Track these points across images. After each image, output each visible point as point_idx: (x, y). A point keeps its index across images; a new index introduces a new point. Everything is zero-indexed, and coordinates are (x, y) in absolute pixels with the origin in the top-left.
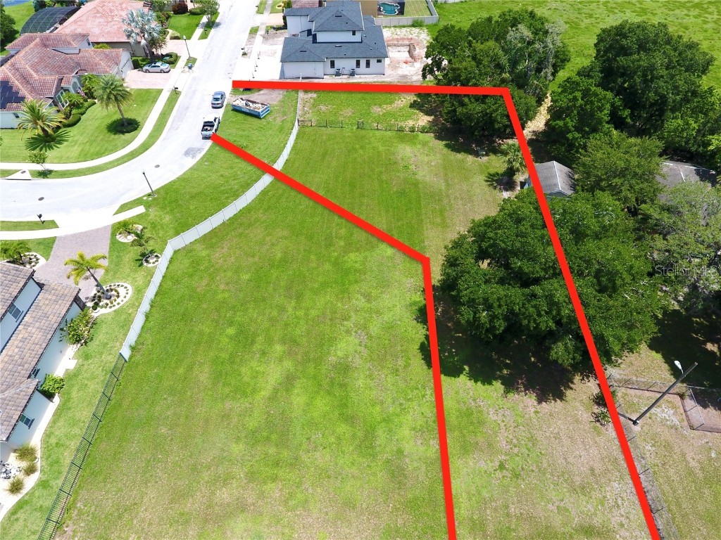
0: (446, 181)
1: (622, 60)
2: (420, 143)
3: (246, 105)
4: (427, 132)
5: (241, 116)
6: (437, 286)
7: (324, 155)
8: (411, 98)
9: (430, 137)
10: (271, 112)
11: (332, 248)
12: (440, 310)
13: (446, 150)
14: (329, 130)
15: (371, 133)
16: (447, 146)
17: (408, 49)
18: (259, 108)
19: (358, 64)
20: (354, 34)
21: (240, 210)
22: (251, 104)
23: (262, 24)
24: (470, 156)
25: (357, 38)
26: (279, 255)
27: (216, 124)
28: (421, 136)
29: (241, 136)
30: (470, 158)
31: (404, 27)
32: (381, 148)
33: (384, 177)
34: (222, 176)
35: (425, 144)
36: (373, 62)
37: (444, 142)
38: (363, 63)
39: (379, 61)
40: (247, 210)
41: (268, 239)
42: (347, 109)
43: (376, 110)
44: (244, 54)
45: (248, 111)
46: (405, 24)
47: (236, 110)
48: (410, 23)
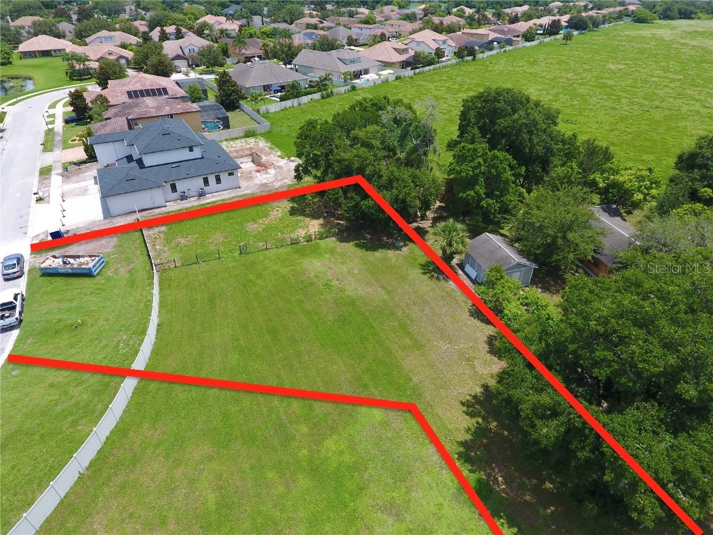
0: (383, 288)
1: (503, 123)
2: (326, 253)
3: (65, 263)
4: (326, 237)
5: (58, 281)
6: (471, 440)
7: (212, 301)
8: (285, 205)
9: (332, 242)
10: (107, 263)
11: (294, 444)
12: (500, 479)
13: (360, 252)
14: (204, 267)
15: (261, 256)
16: (357, 245)
17: (250, 160)
18: (89, 263)
19: (206, 182)
20: (191, 150)
21: (108, 438)
22: (71, 261)
23: (55, 162)
24: (389, 251)
25: (197, 153)
26: (211, 499)
27: (18, 303)
28: (322, 243)
29: (69, 310)
30: (391, 254)
31: (237, 139)
32: (283, 271)
33: (308, 307)
34: (52, 386)
35: (332, 251)
36: (224, 176)
37: (351, 243)
38: (212, 179)
39: (230, 174)
40: (121, 431)
41: (178, 473)
42: (216, 234)
43: (252, 228)
44: (39, 200)
45: (70, 271)
46: (237, 136)
47: (49, 274)
48: (242, 134)
